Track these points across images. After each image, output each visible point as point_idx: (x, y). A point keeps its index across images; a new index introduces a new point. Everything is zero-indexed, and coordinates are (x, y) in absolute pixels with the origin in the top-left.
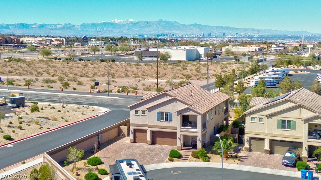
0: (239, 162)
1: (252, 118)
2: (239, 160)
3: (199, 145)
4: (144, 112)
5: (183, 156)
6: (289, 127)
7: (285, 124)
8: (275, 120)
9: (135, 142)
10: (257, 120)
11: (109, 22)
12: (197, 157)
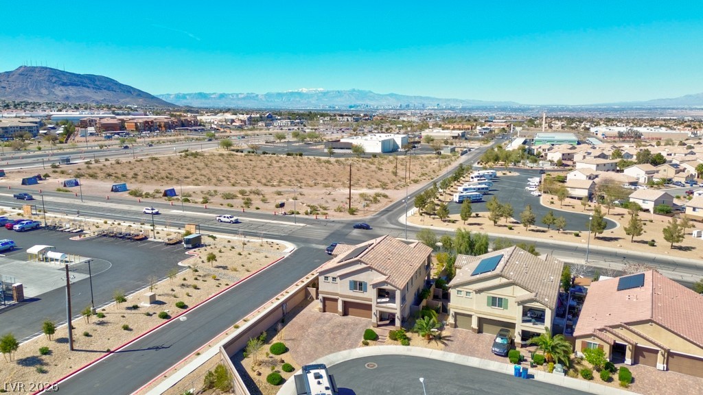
0: (443, 345)
1: (458, 291)
2: (444, 343)
4: (334, 279)
5: (380, 337)
6: (500, 305)
7: (496, 302)
8: (484, 295)
9: (324, 311)
10: (463, 294)
11: (296, 91)
12: (396, 339)
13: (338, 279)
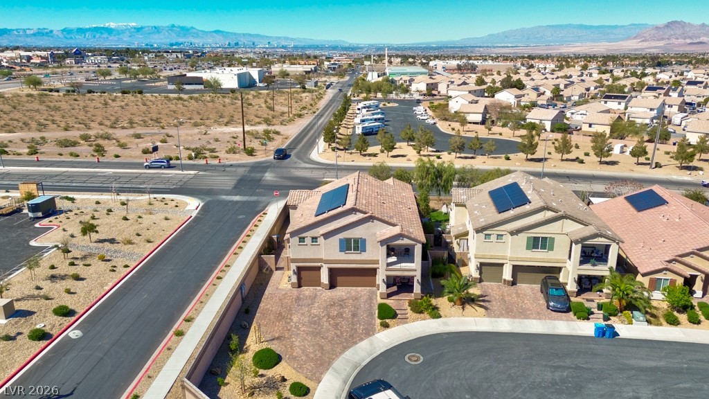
0: (482, 310)
1: (486, 235)
2: (481, 306)
3: (417, 288)
4: (314, 239)
5: (397, 311)
6: (544, 247)
7: (538, 243)
8: (523, 237)
9: (300, 286)
10: (493, 238)
12: (421, 312)
13: (321, 240)
